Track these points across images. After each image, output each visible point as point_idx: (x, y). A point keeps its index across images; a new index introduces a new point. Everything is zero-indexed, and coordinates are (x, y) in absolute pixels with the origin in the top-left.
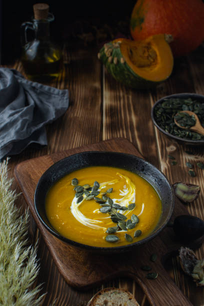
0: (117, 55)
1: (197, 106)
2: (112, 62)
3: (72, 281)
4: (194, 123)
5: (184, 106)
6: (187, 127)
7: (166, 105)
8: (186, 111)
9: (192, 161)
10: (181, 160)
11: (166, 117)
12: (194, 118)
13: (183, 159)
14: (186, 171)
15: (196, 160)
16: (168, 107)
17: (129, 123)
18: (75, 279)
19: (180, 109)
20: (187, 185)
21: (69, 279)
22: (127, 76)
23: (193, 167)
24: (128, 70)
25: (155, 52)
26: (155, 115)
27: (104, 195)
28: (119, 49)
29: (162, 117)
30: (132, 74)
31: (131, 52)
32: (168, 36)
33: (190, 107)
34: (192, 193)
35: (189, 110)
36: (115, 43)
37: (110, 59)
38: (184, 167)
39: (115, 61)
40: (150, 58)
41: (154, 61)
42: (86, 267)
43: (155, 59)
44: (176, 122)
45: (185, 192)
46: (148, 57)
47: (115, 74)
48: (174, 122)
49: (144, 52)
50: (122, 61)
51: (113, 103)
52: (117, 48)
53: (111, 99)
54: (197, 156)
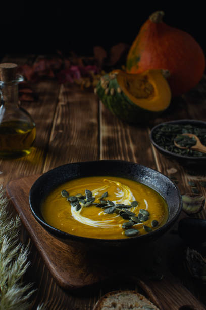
0: (114, 86)
1: (197, 130)
2: (109, 93)
3: (66, 282)
4: (195, 143)
5: (184, 129)
6: (187, 147)
7: (165, 129)
8: (185, 134)
9: (194, 181)
10: (183, 180)
11: (166, 139)
12: (195, 138)
13: (184, 179)
14: (189, 189)
15: (198, 180)
16: (167, 131)
17: (127, 151)
18: (70, 280)
19: (180, 132)
20: (191, 196)
21: (63, 281)
22: (124, 107)
23: (196, 186)
24: (125, 100)
25: (152, 86)
26: (154, 138)
27: (101, 199)
28: (116, 80)
29: (161, 139)
30: (129, 103)
31: (128, 84)
32: (164, 71)
33: (190, 131)
34: (196, 204)
35: (189, 133)
36: (112, 74)
37: (107, 91)
38: (186, 186)
39: (112, 92)
40: (147, 91)
41: (151, 93)
42: (82, 269)
43: (152, 91)
44: (176, 144)
45: (188, 204)
46: (145, 90)
47: (112, 107)
48: (173, 144)
49: (141, 85)
50: (119, 90)
51: (111, 135)
52: (113, 79)
53: (108, 131)
54: (199, 177)
